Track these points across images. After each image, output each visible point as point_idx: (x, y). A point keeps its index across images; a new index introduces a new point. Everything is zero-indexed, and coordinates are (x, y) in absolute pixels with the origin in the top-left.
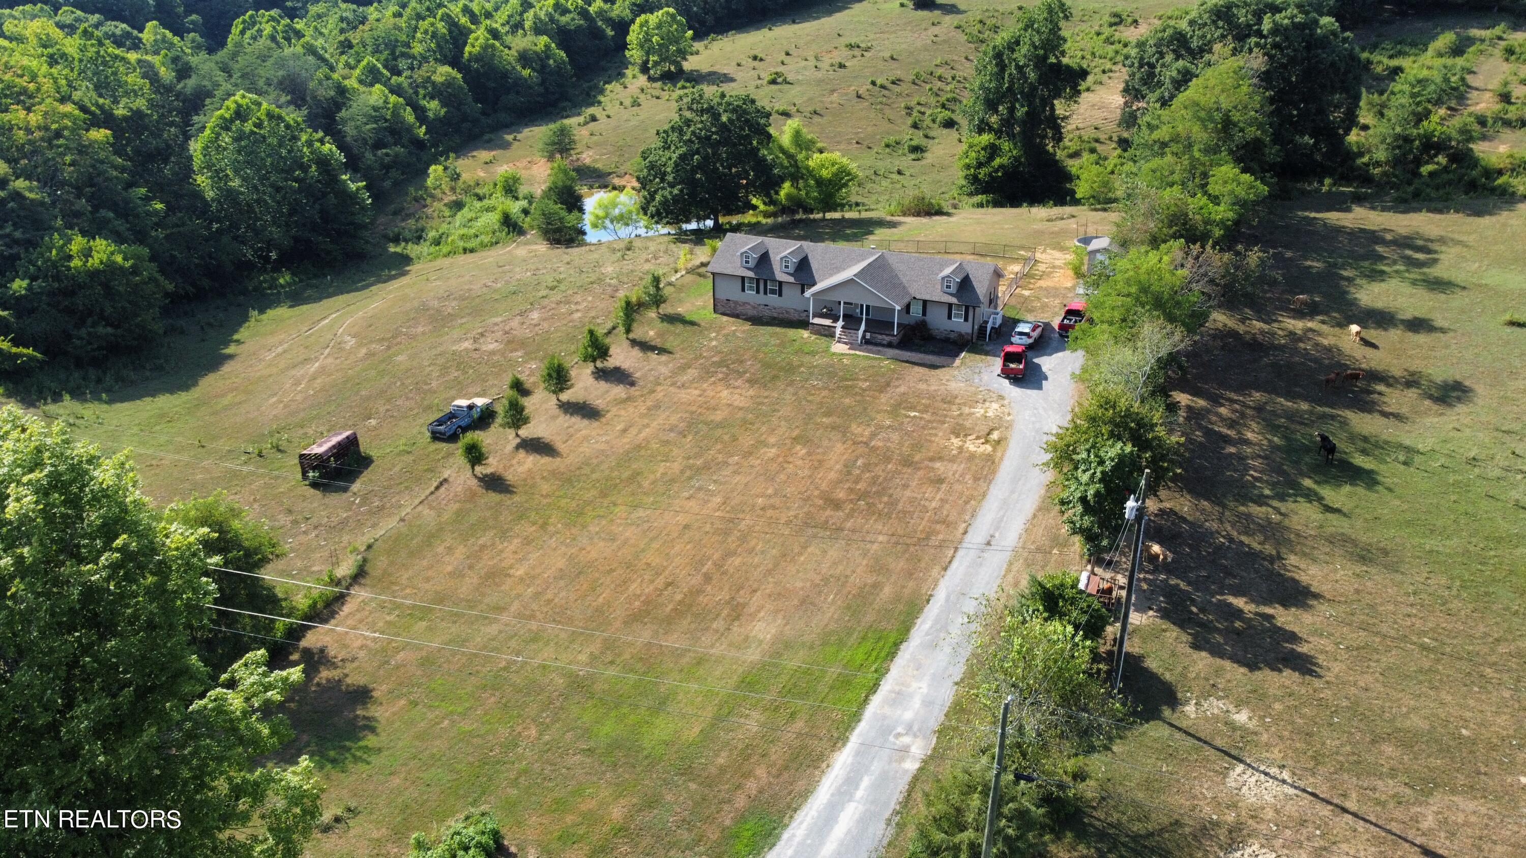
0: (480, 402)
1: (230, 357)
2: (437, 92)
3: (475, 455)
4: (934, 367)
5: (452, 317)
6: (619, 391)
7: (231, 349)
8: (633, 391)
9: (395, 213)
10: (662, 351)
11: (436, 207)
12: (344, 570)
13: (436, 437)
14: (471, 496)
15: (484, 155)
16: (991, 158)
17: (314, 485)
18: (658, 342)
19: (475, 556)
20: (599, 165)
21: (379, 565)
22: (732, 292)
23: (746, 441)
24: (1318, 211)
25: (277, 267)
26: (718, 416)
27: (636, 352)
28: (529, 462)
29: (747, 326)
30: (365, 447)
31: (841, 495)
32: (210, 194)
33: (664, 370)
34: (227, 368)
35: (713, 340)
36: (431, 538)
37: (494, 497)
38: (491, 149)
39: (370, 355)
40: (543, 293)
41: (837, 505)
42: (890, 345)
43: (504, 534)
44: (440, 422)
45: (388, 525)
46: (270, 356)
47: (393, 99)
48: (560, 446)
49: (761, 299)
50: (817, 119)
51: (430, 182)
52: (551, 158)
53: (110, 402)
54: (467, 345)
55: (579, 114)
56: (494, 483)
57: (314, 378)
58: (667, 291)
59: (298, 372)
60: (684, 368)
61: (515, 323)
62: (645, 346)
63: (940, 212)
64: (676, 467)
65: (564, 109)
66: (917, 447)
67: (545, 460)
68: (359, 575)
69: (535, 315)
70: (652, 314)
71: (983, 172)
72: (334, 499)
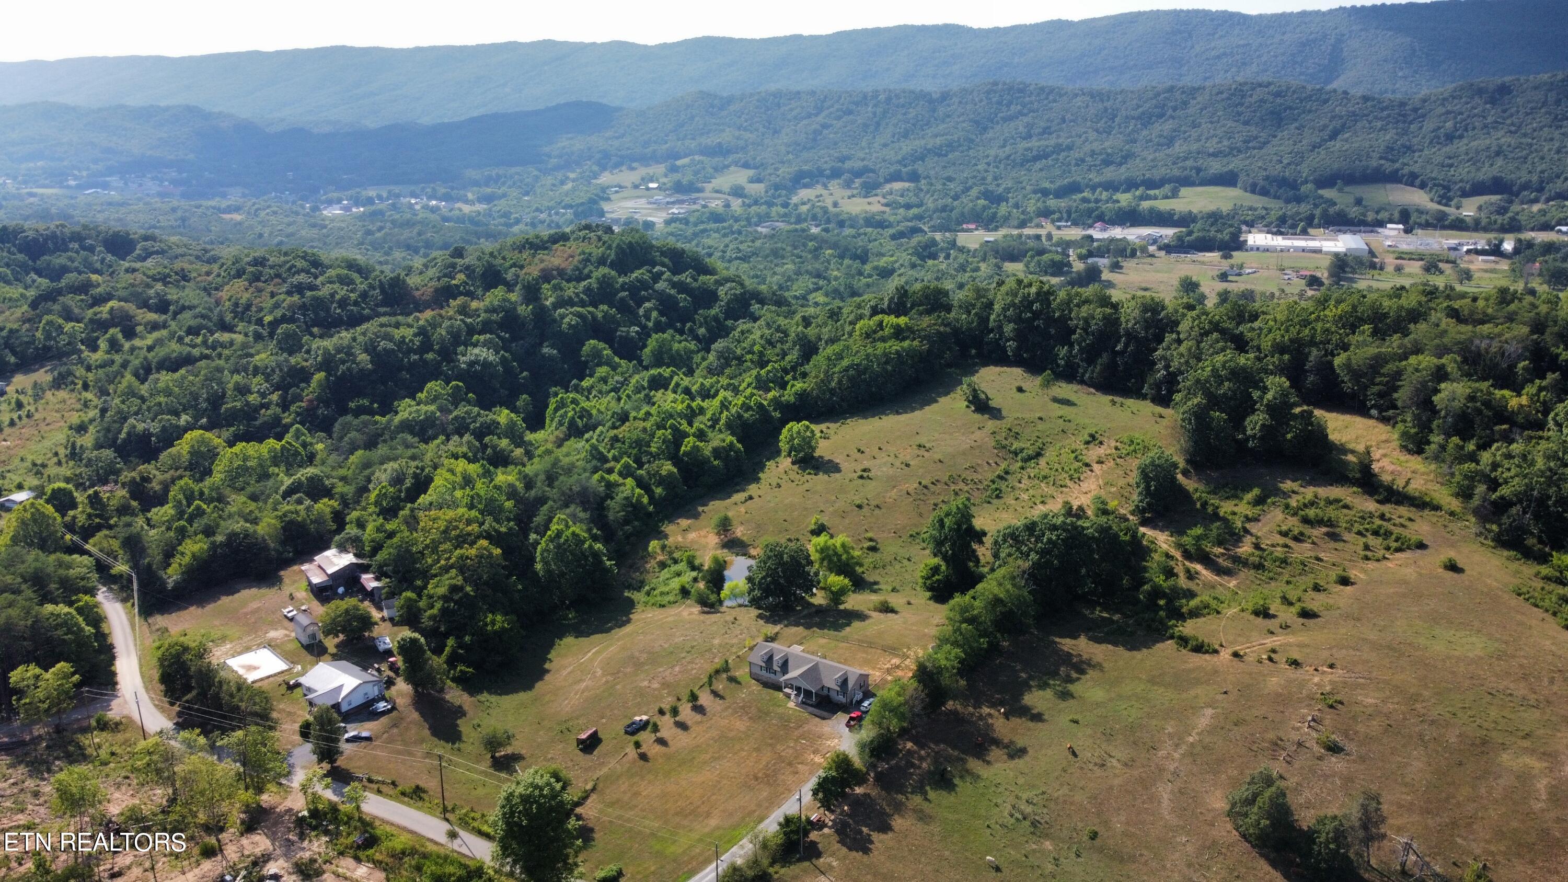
0: (645, 718)
1: (548, 671)
2: (661, 481)
3: (637, 745)
4: (824, 719)
5: (643, 664)
6: (698, 717)
7: (547, 666)
8: (705, 718)
9: (631, 567)
10: (722, 698)
11: (652, 564)
12: (589, 787)
13: (627, 733)
14: (634, 762)
15: (684, 523)
16: (933, 576)
17: (581, 750)
18: (721, 693)
19: (632, 786)
20: (745, 538)
21: (600, 786)
22: (756, 670)
23: (737, 747)
24: (1061, 637)
25: (568, 608)
26: (731, 734)
27: (711, 697)
28: (658, 748)
29: (760, 687)
30: (600, 735)
31: (760, 775)
32: (541, 573)
33: (719, 708)
34: (547, 677)
35: (743, 694)
36: (619, 777)
37: (642, 762)
38: (688, 518)
39: (607, 682)
40: (683, 655)
41: (756, 778)
42: (812, 706)
43: (642, 778)
44: (629, 726)
45: (605, 770)
46: (565, 673)
47: (638, 491)
48: (670, 743)
49: (768, 675)
50: (877, 511)
51: (650, 549)
52: (718, 534)
53: (500, 695)
54: (646, 683)
55: (744, 491)
56: (643, 757)
57: (583, 692)
58: (731, 666)
59: (577, 687)
60: (726, 708)
61: (667, 673)
62: (715, 694)
63: (893, 611)
64: (708, 756)
65: (737, 484)
66: (796, 758)
67: (663, 748)
68: (594, 789)
69: (677, 669)
70: (724, 676)
71: (929, 582)
72: (588, 757)
